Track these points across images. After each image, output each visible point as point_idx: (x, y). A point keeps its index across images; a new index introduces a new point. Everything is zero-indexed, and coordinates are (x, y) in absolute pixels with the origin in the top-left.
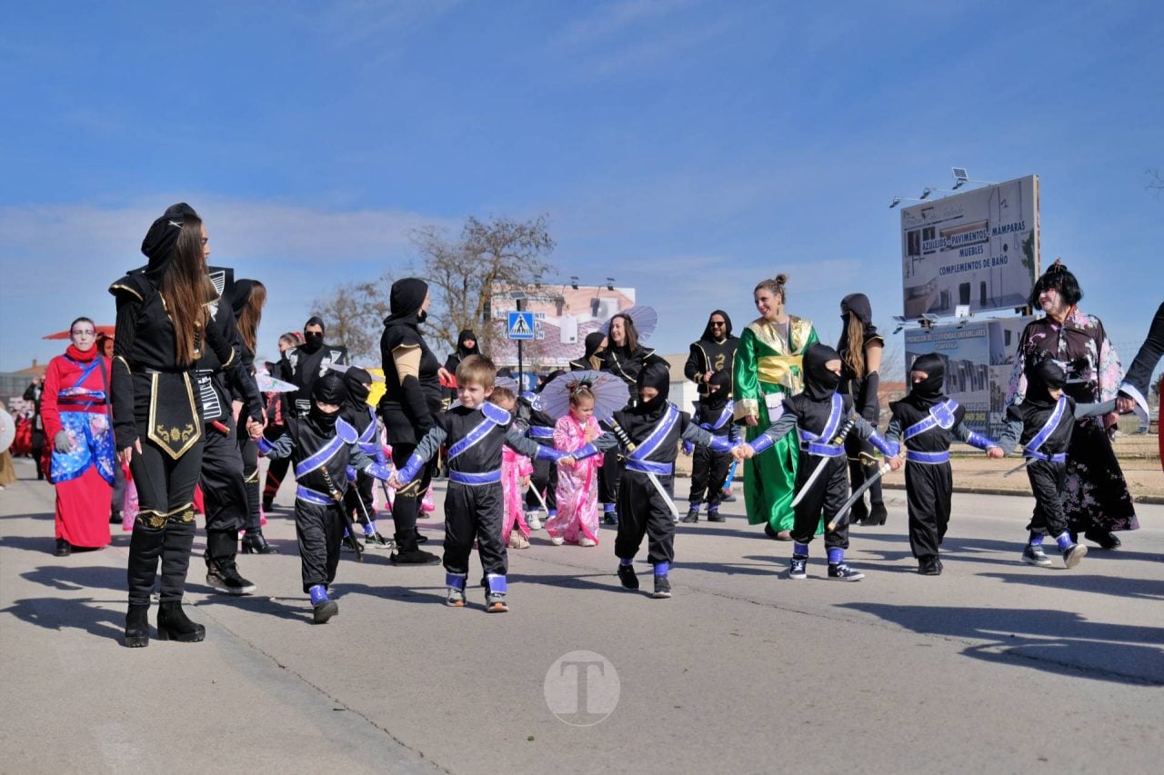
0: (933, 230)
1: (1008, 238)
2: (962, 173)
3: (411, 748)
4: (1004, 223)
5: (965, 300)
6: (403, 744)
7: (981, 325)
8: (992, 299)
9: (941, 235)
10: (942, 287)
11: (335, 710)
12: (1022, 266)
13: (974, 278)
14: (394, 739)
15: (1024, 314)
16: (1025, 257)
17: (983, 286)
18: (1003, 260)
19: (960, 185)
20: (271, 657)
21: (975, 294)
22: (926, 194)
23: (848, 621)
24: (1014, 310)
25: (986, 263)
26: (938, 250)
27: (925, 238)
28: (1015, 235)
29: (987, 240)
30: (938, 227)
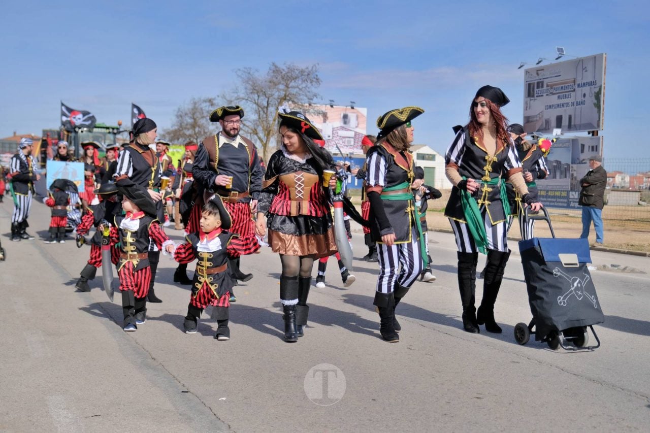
0: (542, 83)
1: (586, 90)
2: (562, 49)
3: (223, 422)
4: (584, 81)
5: (559, 125)
6: (220, 419)
7: (568, 141)
8: (575, 125)
9: (547, 86)
10: (546, 117)
11: (183, 392)
12: (594, 107)
13: (565, 113)
14: (215, 415)
15: (593, 135)
16: (596, 101)
17: (570, 118)
18: (582, 103)
19: (559, 57)
20: (147, 351)
21: (565, 122)
22: (539, 62)
23: (474, 342)
24: (587, 133)
25: (573, 104)
26: (545, 95)
27: (538, 87)
28: (591, 88)
29: (574, 90)
30: (546, 81)
